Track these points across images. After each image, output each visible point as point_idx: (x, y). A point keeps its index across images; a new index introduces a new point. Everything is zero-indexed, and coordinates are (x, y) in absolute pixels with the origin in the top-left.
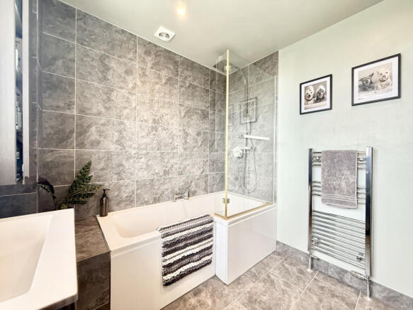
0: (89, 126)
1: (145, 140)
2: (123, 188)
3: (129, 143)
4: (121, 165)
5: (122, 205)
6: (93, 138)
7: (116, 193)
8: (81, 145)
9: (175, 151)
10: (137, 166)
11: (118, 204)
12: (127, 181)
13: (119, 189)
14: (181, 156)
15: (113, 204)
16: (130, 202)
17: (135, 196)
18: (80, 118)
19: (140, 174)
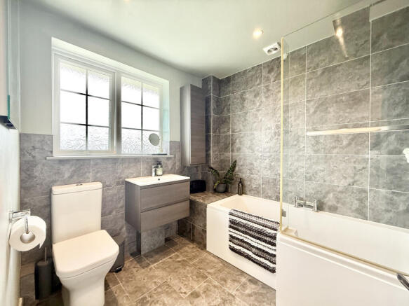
0: (236, 140)
1: (269, 145)
2: (253, 181)
3: (257, 148)
4: (252, 164)
5: (253, 192)
6: (237, 146)
7: (249, 183)
8: (233, 151)
9: (301, 153)
10: (263, 165)
11: (250, 191)
12: (256, 176)
13: (250, 181)
14: (310, 158)
15: (247, 189)
16: (257, 192)
17: (261, 188)
18: (232, 135)
19: (265, 172)
